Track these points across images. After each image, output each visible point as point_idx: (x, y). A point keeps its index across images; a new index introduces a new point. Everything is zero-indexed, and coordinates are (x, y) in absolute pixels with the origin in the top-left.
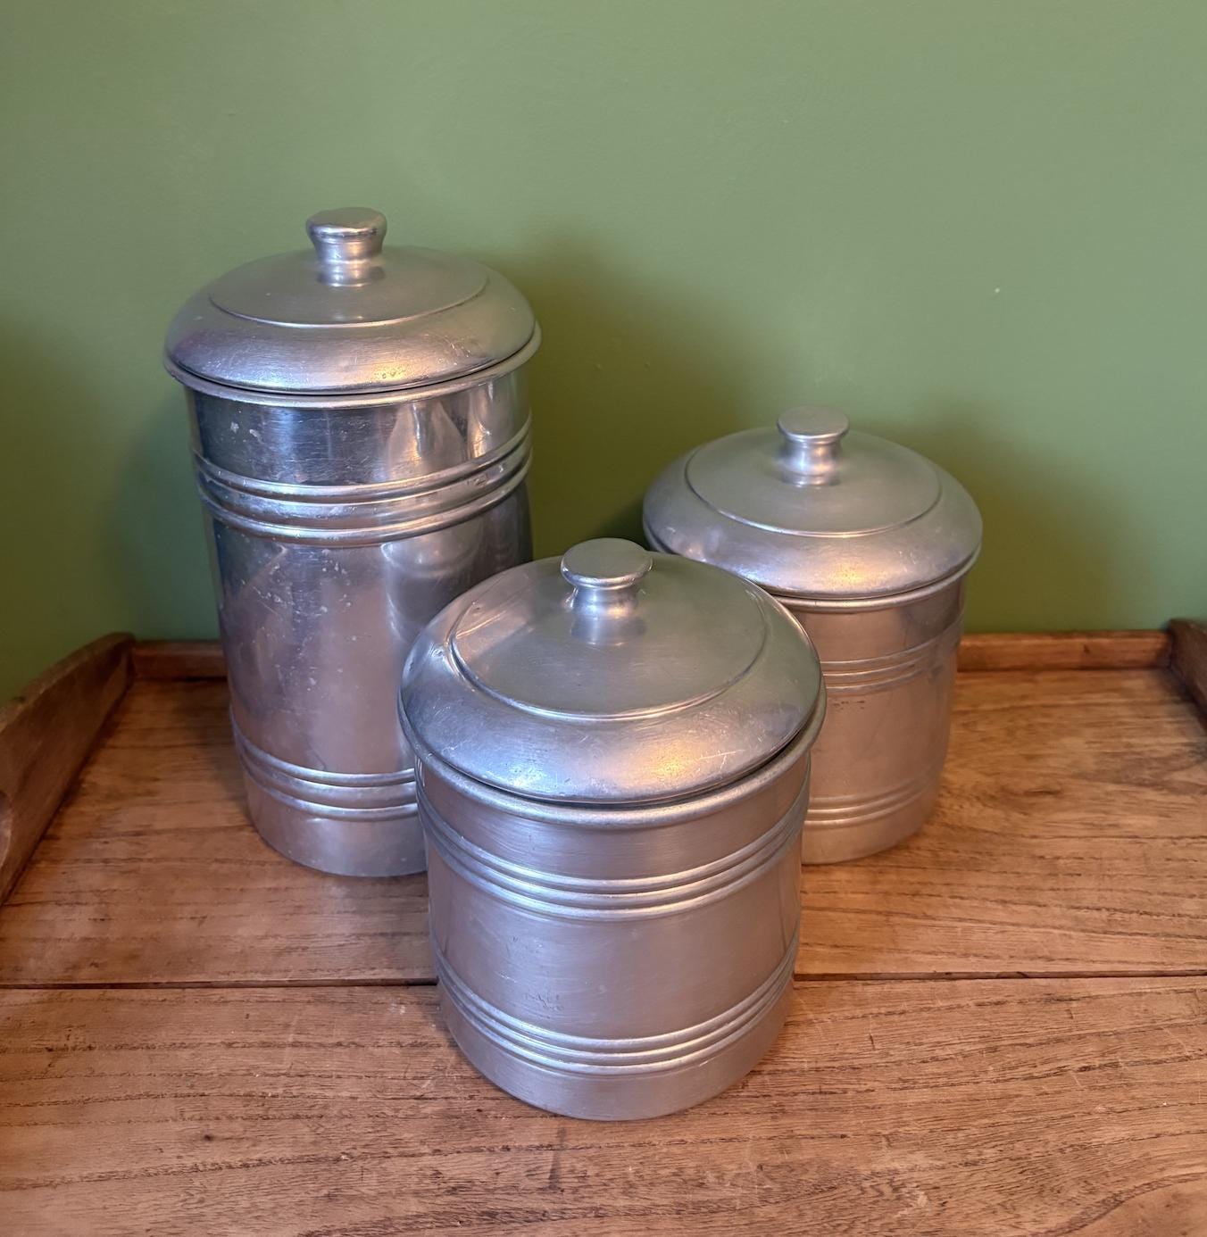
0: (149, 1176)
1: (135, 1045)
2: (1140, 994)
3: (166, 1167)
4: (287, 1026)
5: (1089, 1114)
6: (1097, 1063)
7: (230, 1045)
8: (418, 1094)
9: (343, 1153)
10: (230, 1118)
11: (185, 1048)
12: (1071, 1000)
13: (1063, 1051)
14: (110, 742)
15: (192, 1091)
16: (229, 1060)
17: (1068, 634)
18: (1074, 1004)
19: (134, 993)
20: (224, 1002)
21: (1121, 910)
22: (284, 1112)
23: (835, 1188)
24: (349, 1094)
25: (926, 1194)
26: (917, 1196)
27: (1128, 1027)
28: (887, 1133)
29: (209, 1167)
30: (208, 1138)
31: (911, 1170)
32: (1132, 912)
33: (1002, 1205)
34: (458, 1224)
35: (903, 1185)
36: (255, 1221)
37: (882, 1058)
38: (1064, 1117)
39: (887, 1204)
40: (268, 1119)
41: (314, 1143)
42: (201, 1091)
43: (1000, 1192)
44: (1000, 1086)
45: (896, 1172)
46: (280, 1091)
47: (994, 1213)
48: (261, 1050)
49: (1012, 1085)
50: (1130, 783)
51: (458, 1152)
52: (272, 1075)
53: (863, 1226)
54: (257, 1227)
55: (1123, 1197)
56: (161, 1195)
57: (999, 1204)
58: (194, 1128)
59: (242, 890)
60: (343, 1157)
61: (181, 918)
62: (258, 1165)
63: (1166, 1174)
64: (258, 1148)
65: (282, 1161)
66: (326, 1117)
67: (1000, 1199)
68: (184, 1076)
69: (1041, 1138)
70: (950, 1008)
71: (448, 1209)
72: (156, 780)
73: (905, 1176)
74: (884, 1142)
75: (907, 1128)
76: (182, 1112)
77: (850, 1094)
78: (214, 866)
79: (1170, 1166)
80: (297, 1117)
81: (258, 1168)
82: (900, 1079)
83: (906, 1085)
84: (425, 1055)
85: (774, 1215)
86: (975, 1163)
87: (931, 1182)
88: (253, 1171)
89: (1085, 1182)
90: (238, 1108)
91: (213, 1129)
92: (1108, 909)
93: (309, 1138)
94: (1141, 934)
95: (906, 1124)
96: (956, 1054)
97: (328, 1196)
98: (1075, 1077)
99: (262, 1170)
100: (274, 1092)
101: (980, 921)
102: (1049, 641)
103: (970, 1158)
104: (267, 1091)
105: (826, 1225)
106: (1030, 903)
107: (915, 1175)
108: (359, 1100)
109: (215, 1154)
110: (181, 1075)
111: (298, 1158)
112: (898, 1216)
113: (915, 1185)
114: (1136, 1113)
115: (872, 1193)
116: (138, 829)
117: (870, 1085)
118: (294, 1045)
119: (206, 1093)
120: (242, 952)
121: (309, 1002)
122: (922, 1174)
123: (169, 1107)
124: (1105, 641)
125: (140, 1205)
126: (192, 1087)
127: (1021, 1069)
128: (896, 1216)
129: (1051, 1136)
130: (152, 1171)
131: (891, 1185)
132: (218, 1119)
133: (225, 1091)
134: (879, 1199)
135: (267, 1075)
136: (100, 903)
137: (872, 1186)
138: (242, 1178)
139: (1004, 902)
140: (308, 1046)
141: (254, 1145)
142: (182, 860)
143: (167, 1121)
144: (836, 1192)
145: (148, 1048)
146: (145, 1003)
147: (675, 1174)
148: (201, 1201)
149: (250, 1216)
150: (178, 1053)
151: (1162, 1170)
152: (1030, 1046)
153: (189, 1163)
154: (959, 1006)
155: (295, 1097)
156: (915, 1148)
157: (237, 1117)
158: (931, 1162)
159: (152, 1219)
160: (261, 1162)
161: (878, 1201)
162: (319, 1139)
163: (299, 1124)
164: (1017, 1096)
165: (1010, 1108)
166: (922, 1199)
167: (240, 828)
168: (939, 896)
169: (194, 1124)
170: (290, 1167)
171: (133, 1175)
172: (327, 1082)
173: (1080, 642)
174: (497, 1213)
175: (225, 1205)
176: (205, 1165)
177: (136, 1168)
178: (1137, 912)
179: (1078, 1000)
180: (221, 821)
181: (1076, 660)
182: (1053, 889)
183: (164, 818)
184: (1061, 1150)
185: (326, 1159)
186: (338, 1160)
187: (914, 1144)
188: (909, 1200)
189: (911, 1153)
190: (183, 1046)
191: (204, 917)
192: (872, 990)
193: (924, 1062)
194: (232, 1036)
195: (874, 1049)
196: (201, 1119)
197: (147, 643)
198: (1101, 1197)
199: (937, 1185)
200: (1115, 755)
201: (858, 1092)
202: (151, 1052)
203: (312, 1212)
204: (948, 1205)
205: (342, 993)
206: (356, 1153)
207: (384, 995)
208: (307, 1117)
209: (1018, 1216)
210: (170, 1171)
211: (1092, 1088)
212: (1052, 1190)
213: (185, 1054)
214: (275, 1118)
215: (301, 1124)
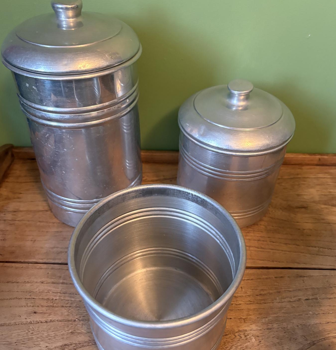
0: (16, 325)
1: (13, 281)
2: (326, 276)
3: (21, 322)
4: (60, 277)
5: (307, 314)
6: (311, 297)
7: (42, 283)
9: (77, 319)
10: (42, 306)
11: (29, 283)
12: (304, 277)
13: (300, 293)
14: (7, 180)
15: (30, 297)
16: (42, 287)
17: (315, 154)
18: (305, 278)
19: (13, 265)
20: (41, 268)
21: (322, 248)
22: (59, 305)
23: (227, 335)
24: (79, 300)
25: (255, 338)
26: (252, 339)
27: (322, 286)
28: (244, 318)
29: (35, 322)
30: (35, 313)
31: (251, 330)
32: (326, 248)
33: (278, 343)
35: (248, 335)
36: (49, 340)
37: (244, 294)
38: (299, 315)
39: (243, 341)
40: (54, 307)
41: (68, 315)
42: (33, 297)
43: (277, 339)
44: (280, 304)
45: (246, 331)
46: (58, 298)
47: (275, 345)
48: (52, 284)
49: (284, 304)
50: (329, 205)
52: (55, 293)
53: (235, 348)
54: (50, 342)
55: (316, 342)
56: (20, 331)
57: (277, 343)
58: (31, 309)
59: (47, 232)
60: (77, 320)
61: (28, 240)
62: (50, 322)
63: (329, 335)
64: (50, 316)
65: (57, 321)
66: (72, 307)
67: (278, 341)
68: (28, 292)
69: (292, 321)
70: (267, 278)
72: (21, 193)
73: (249, 332)
74: (243, 321)
75: (250, 317)
76: (27, 304)
77: (234, 305)
78: (38, 223)
79: (331, 333)
80: (63, 307)
81: (50, 323)
82: (249, 301)
83: (251, 303)
86: (270, 329)
87: (257, 334)
88: (48, 324)
89: (304, 337)
90: (44, 303)
91: (36, 309)
92: (318, 247)
93: (66, 314)
94: (328, 256)
95: (250, 315)
96: (267, 293)
97: (71, 332)
98: (304, 302)
99: (52, 323)
100: (56, 298)
101: (278, 250)
102: (308, 156)
103: (269, 327)
104: (54, 298)
105: (223, 347)
106: (294, 245)
107: (252, 332)
108: (82, 302)
109: (37, 318)
110: (27, 292)
111: (63, 320)
112: (246, 345)
113: (252, 335)
114: (322, 315)
115: (238, 337)
116: (15, 210)
117: (240, 302)
118: (63, 283)
119: (35, 298)
120: (47, 252)
121: (67, 270)
122: (254, 332)
123: (23, 303)
124: (326, 157)
125: (14, 334)
126: (30, 296)
127: (287, 299)
128: (245, 345)
129: (295, 321)
130: (17, 323)
131: (244, 335)
132: (38, 306)
133: (41, 297)
134: (240, 339)
135: (54, 293)
136: (3, 234)
137: (238, 335)
138: (45, 326)
139: (286, 244)
140: (67, 284)
141: (49, 315)
142: (28, 221)
143: (22, 307)
144: (227, 336)
145: (17, 283)
146: (16, 268)
148: (32, 333)
149: (47, 338)
150: (26, 284)
151: (328, 334)
152: (290, 291)
153: (29, 320)
154: (270, 278)
155: (62, 300)
156: (252, 323)
157: (44, 306)
158: (257, 328)
159: (17, 339)
160: (51, 321)
161: (240, 340)
162: (69, 314)
163: (63, 309)
164: (285, 307)
165: (283, 311)
166: (254, 340)
167: (47, 211)
168: (266, 241)
169: (31, 308)
170: (60, 323)
171: (11, 324)
172: (72, 295)
173: (318, 157)
175: (40, 335)
176: (34, 322)
177: (13, 322)
178: (328, 248)
179: (306, 277)
180: (41, 208)
181: (316, 162)
182: (302, 240)
183: (23, 207)
184: (298, 326)
185: (71, 321)
186: (75, 321)
187: (252, 322)
188: (249, 340)
189: (251, 324)
190: (28, 282)
191: (35, 240)
193: (257, 295)
194: (43, 279)
195: (242, 291)
196: (33, 306)
197: (17, 148)
198: (309, 342)
199: (258, 335)
200: (325, 195)
201: (236, 304)
202: (18, 284)
203: (66, 337)
204: (261, 342)
206: (80, 319)
208: (66, 307)
209: (283, 347)
210: (23, 323)
211: (309, 306)
212: (294, 339)
213: (28, 285)
214: (56, 307)
215: (64, 309)
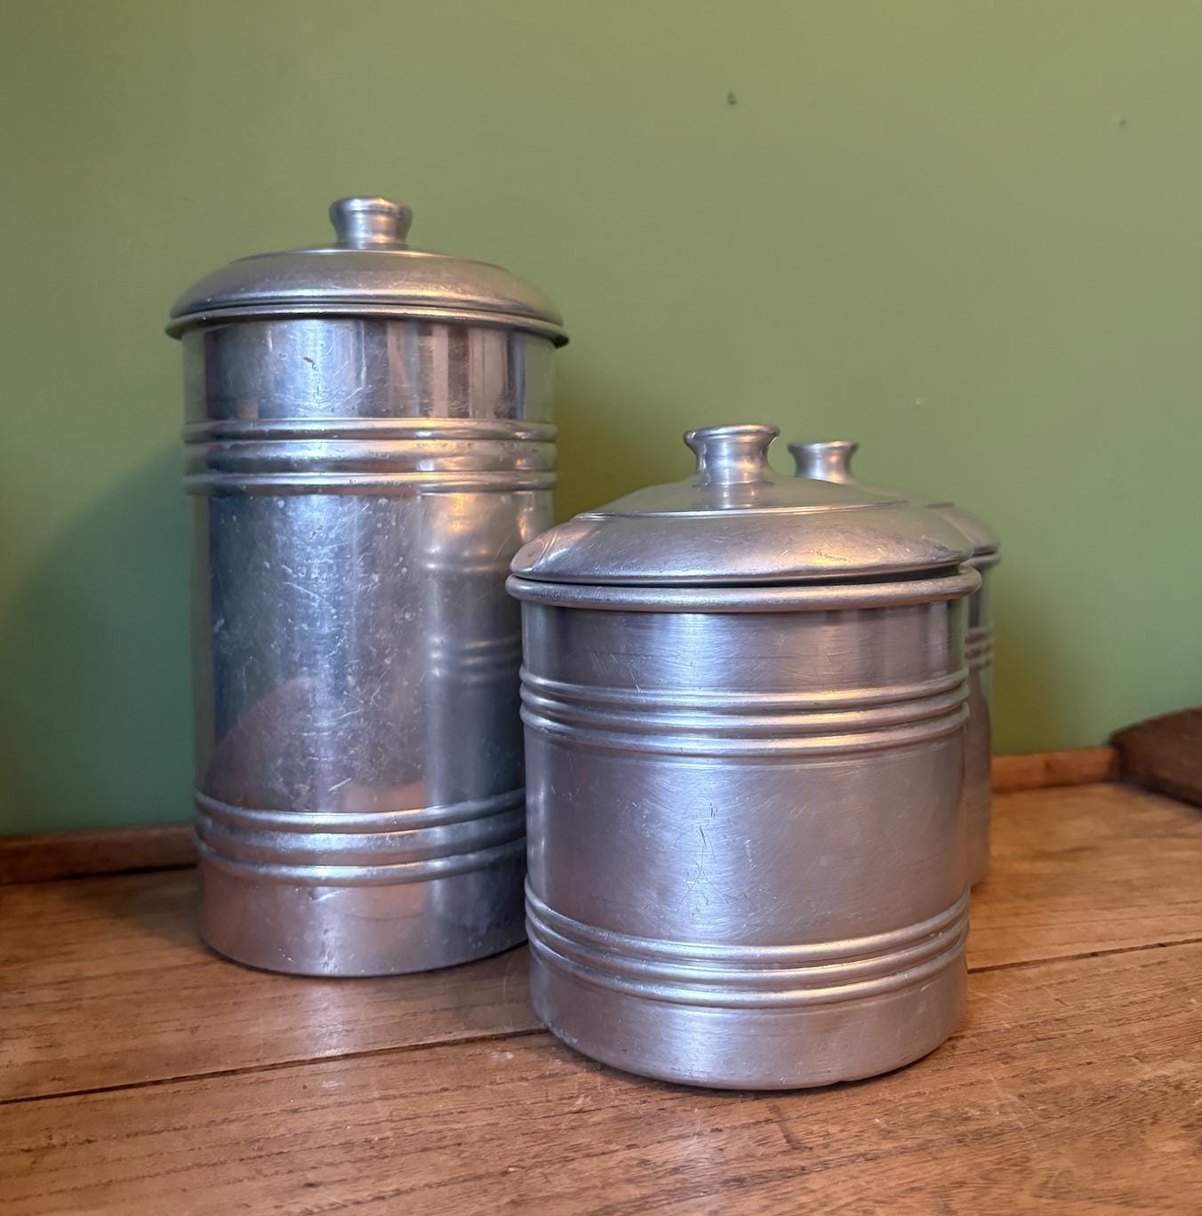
1: (156, 1129)
4: (365, 1086)
7: (294, 1111)
8: (575, 1109)
9: (510, 1167)
10: (331, 1164)
11: (231, 1122)
15: (263, 1153)
16: (300, 1122)
17: (1027, 751)
19: (131, 1092)
20: (263, 1082)
22: (405, 1149)
23: (1114, 1097)
24: (485, 1123)
28: (1131, 1054)
29: (327, 1208)
30: (311, 1185)
31: (1180, 1073)
34: (702, 1194)
35: (1182, 1084)
37: (1080, 1010)
39: (1177, 1099)
40: (386, 1157)
41: (464, 1165)
42: (276, 1151)
45: (1166, 1077)
46: (389, 1134)
48: (340, 1108)
51: (659, 1142)
52: (369, 1124)
53: (1168, 1117)
58: (285, 1180)
59: (235, 1003)
60: (511, 1169)
61: (163, 1032)
62: (397, 1195)
64: (388, 1181)
65: (428, 1186)
66: (466, 1144)
68: (243, 1143)
70: (1117, 972)
71: (678, 1185)
72: (67, 944)
73: (1178, 1078)
74: (1135, 1060)
75: (1149, 1048)
76: (259, 1171)
77: (1070, 1036)
78: (186, 992)
80: (426, 1150)
81: (399, 1197)
82: (1111, 1020)
83: (1121, 1022)
84: (563, 1081)
85: (1067, 1125)
88: (393, 1200)
90: (338, 1156)
91: (312, 1177)
93: (454, 1163)
95: (1145, 1046)
96: (1151, 998)
97: (513, 1202)
99: (406, 1197)
100: (382, 1136)
101: (1094, 921)
104: (372, 1136)
105: (1128, 1122)
106: (1130, 906)
107: (1187, 1075)
108: (501, 1125)
109: (328, 1196)
110: (239, 1143)
111: (452, 1179)
115: (1155, 1094)
116: (63, 979)
117: (1084, 1028)
118: (385, 1098)
119: (284, 1151)
120: (265, 1044)
121: (383, 1066)
122: (1193, 1074)
123: (238, 1171)
126: (261, 1149)
131: (1169, 1086)
132: (314, 1168)
133: (311, 1145)
134: (1166, 1096)
135: (363, 1125)
136: (39, 1035)
137: (1150, 1090)
138: (380, 1209)
139: (1105, 909)
140: (404, 1096)
141: (380, 1180)
142: (138, 993)
143: (240, 1181)
144: (1117, 1099)
145: (177, 1129)
146: (150, 1098)
147: (930, 1116)
150: (223, 1127)
153: (295, 1209)
154: (1125, 970)
155: (411, 1135)
156: (1169, 1059)
157: (342, 1162)
158: (1194, 1065)
160: (400, 1192)
161: (1166, 1098)
162: (468, 1161)
163: (432, 1154)
167: (206, 963)
168: (1040, 912)
169: (284, 1178)
170: (444, 1189)
172: (449, 1118)
173: (1038, 758)
174: (746, 1178)
176: (320, 1207)
180: (176, 962)
181: (1039, 778)
182: (1143, 897)
183: (89, 969)
185: (488, 1175)
186: (506, 1173)
187: (1166, 1057)
188: (1198, 1092)
189: (1169, 1062)
190: (228, 1121)
191: (196, 1027)
192: (1031, 972)
193: (1124, 1006)
194: (293, 1104)
195: (1067, 1006)
196: (290, 1172)
200: (1123, 824)
201: (1077, 1034)
202: (183, 1132)
205: (423, 1054)
206: (526, 1164)
207: (478, 1049)
208: (440, 1148)
213: (234, 1127)
214: (394, 1155)
215: (436, 1155)
